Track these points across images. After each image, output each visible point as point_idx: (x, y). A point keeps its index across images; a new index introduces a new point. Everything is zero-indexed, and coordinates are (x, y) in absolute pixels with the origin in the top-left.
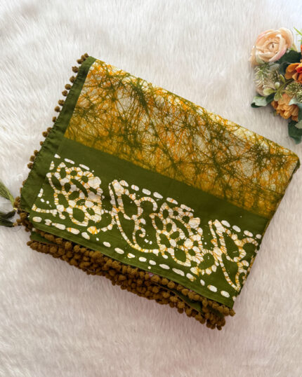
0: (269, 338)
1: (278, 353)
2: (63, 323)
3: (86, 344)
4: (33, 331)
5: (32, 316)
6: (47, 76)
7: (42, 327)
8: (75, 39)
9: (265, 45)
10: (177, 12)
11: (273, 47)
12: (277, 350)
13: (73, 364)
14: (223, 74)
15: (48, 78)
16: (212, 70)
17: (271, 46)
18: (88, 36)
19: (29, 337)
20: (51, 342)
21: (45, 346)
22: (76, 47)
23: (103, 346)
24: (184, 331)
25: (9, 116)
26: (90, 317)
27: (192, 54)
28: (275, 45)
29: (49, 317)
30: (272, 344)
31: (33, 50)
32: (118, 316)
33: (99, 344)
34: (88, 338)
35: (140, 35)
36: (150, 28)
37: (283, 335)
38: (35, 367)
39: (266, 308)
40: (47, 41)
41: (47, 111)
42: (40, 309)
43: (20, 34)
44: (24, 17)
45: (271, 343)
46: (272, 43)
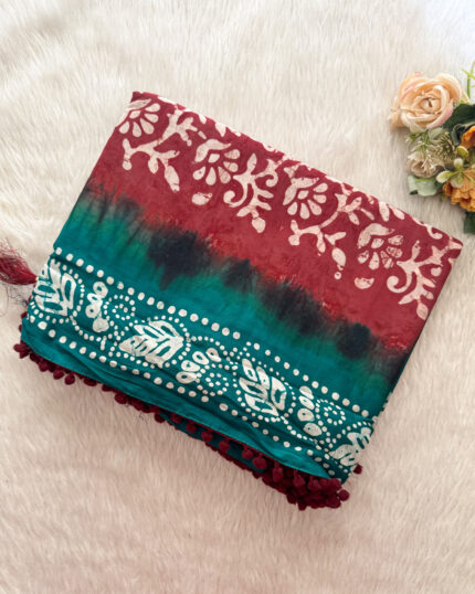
0: (405, 561)
1: (419, 586)
2: (76, 518)
3: (112, 554)
4: (29, 529)
5: (28, 504)
6: (75, 128)
7: (43, 523)
8: (119, 72)
9: (415, 104)
10: (281, 36)
11: (430, 105)
12: (417, 581)
13: (91, 583)
14: (349, 135)
15: (75, 131)
16: (333, 128)
17: (427, 105)
18: (140, 69)
19: (22, 537)
20: (55, 547)
21: (47, 552)
22: (120, 84)
23: (139, 558)
24: (268, 542)
25: (13, 188)
26: (120, 510)
27: (302, 103)
28: (433, 102)
29: (54, 506)
30: (411, 570)
31: (54, 87)
32: (165, 511)
33: (131, 555)
34: (116, 544)
35: (221, 70)
36: (238, 61)
37: (429, 557)
38: (29, 584)
39: (402, 513)
40: (77, 74)
41: (71, 182)
42: (42, 494)
43: (34, 60)
44: (42, 35)
45: (407, 569)
46: (427, 99)
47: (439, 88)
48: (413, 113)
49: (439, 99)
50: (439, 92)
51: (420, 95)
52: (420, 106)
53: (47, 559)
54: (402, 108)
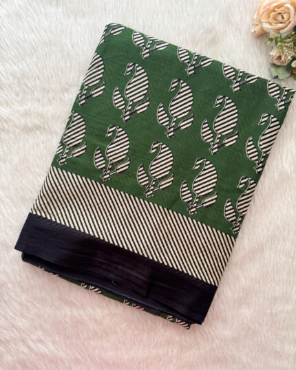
47: (289, 5)
48: (270, 24)
49: (289, 13)
50: (288, 8)
51: (275, 11)
52: (275, 19)
53: (65, 321)
54: (262, 21)
